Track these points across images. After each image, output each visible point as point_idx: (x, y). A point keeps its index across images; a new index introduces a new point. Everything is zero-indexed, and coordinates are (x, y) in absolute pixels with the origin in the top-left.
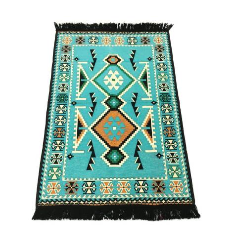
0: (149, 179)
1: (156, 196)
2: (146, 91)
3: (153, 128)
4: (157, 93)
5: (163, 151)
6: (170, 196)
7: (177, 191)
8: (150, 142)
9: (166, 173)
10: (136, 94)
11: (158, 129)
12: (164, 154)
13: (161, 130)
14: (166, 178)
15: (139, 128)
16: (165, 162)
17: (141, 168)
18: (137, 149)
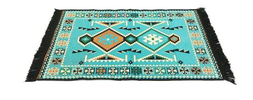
0: (64, 56)
1: (50, 59)
2: (143, 58)
3: (106, 61)
4: (141, 65)
5: (85, 66)
6: (48, 67)
7: (50, 71)
8: (94, 58)
9: (66, 66)
10: (140, 52)
11: (106, 64)
12: (82, 66)
13: (104, 66)
14: (62, 66)
15: (107, 53)
16: (75, 66)
17: (74, 52)
18: (89, 51)
